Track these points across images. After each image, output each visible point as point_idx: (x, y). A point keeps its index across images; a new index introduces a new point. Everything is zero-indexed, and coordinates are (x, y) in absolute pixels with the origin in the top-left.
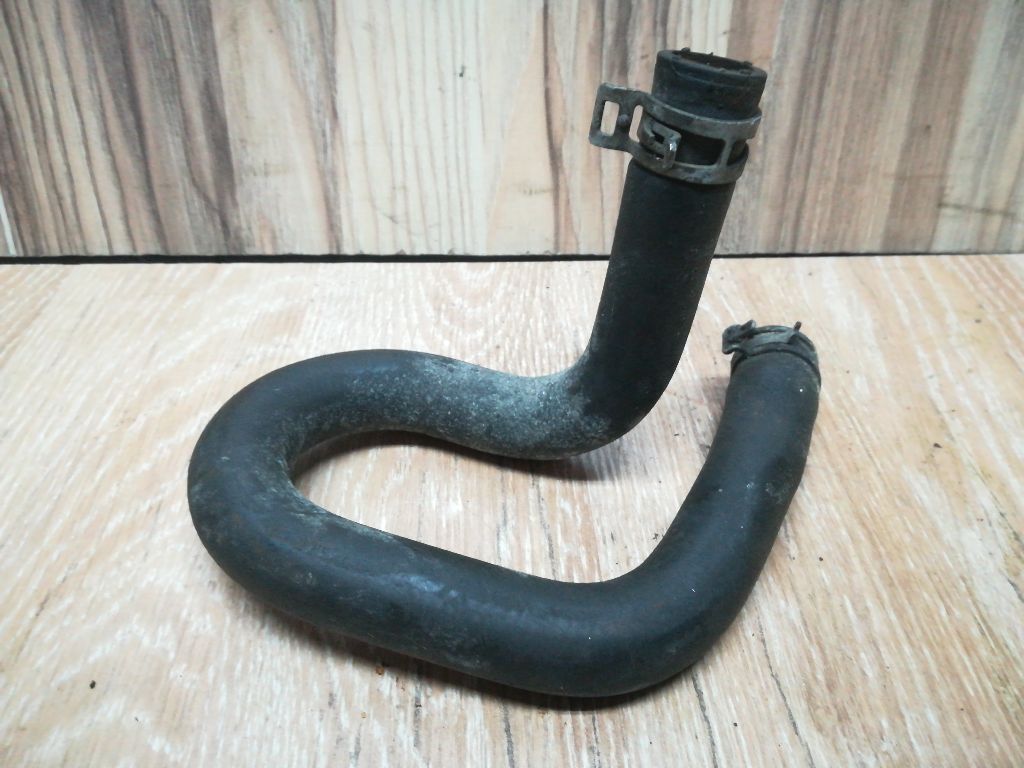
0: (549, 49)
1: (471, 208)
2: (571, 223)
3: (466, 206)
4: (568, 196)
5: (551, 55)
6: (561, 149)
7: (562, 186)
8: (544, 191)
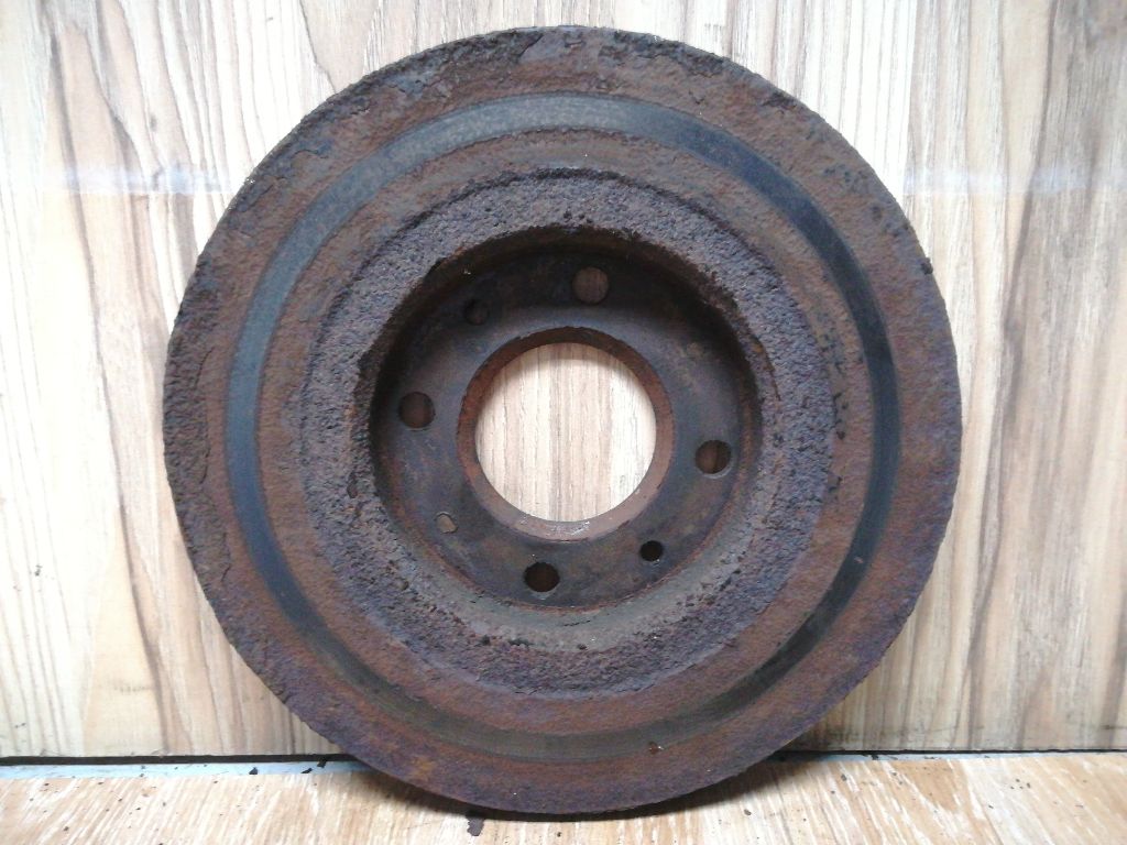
0: (132, 547)
1: (62, 707)
2: (180, 722)
3: (56, 705)
4: (172, 694)
5: (134, 553)
6: (157, 646)
7: (163, 682)
8: (143, 688)
